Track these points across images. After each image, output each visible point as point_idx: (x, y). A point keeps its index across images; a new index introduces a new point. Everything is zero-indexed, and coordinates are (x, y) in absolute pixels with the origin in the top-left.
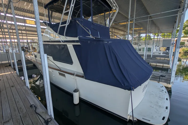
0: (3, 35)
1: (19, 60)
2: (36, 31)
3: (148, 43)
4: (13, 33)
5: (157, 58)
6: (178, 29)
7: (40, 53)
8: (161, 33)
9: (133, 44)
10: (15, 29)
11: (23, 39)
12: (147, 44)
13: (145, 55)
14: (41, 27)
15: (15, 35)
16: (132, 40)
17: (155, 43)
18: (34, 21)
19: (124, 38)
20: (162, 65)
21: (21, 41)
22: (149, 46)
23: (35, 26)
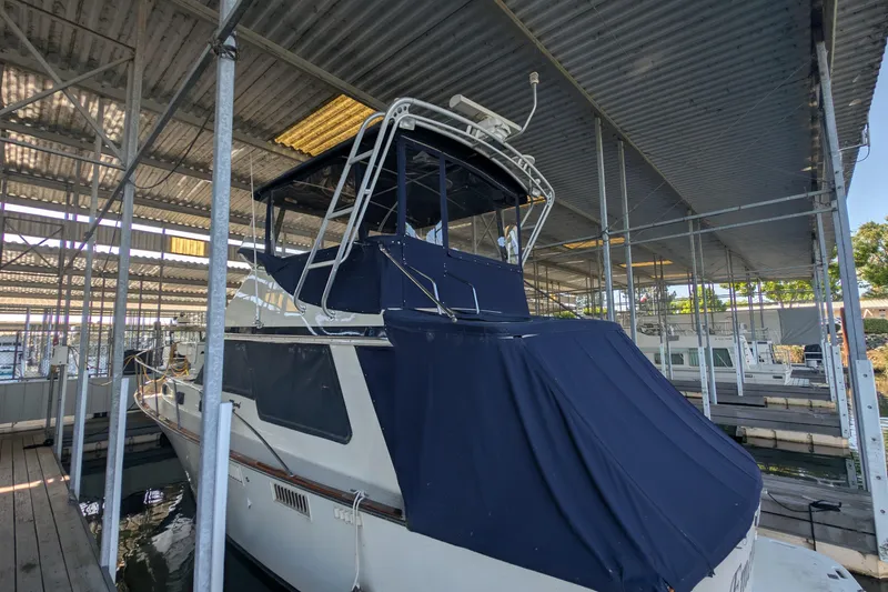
0: (60, 297)
1: (96, 415)
2: (204, 283)
3: (710, 326)
4: (103, 289)
5: (769, 399)
6: (836, 260)
7: (201, 384)
8: (763, 279)
9: (639, 330)
10: (115, 275)
11: (139, 313)
12: (704, 332)
13: (704, 385)
14: (231, 264)
15: (110, 299)
16: (630, 311)
17: (746, 327)
18: (206, 242)
19: (594, 306)
20: (802, 436)
21: (127, 323)
22: (716, 342)
23: (206, 261)
